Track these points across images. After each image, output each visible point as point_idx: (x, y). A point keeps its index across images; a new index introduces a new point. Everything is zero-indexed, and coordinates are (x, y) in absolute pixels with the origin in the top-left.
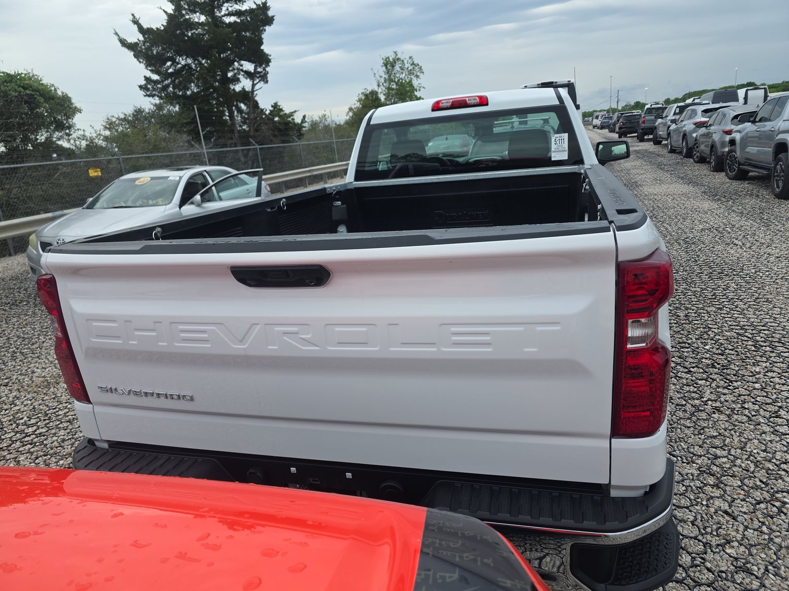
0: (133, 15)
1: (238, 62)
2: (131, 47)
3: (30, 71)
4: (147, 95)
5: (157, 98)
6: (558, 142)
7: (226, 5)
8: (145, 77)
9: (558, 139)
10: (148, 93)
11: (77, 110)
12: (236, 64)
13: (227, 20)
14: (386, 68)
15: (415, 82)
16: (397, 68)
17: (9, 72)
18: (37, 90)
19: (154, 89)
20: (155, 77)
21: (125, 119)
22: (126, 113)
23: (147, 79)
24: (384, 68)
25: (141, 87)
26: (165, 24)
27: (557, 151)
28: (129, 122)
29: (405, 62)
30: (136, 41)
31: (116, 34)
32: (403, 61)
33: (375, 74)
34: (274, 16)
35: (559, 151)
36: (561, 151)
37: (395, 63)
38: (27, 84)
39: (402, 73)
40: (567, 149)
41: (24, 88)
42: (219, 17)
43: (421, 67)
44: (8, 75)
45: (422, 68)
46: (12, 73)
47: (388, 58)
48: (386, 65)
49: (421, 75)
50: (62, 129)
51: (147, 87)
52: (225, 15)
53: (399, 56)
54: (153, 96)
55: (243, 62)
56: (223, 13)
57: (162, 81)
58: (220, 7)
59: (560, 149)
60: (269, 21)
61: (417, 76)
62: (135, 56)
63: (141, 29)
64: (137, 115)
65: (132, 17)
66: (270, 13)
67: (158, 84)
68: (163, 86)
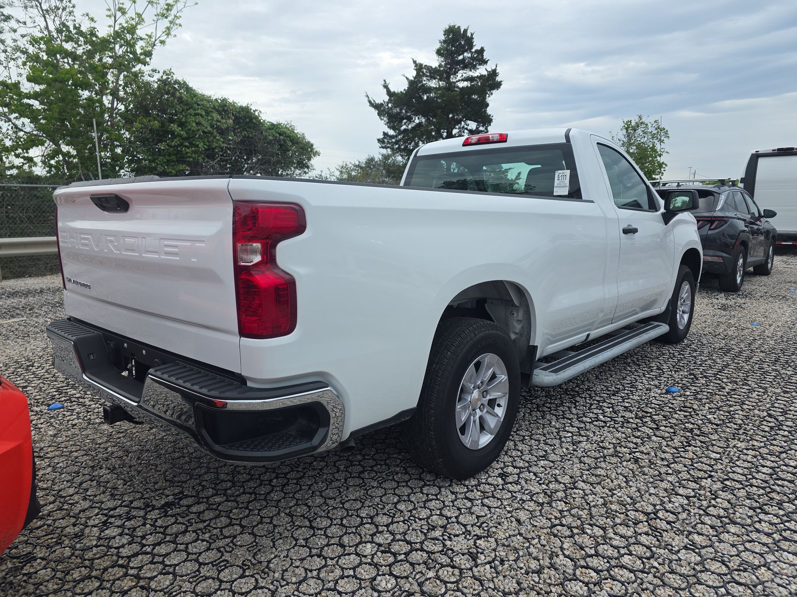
0: (385, 81)
1: (465, 122)
2: (377, 107)
3: (289, 122)
4: (382, 147)
5: (389, 150)
6: (560, 178)
7: (461, 72)
8: (384, 132)
9: (560, 175)
10: (383, 146)
11: (317, 154)
12: (463, 123)
13: (462, 85)
14: (627, 131)
15: (658, 147)
16: (639, 131)
17: (273, 122)
18: (289, 137)
19: (388, 142)
20: (391, 132)
21: (358, 166)
22: (360, 161)
23: (385, 134)
24: (624, 131)
25: (379, 140)
26: (406, 89)
27: (559, 187)
28: (361, 168)
29: (650, 125)
30: (382, 102)
31: (367, 96)
32: (647, 125)
33: (613, 137)
34: (502, 81)
35: (561, 187)
36: (563, 187)
37: (638, 126)
38: (283, 131)
39: (645, 137)
40: (568, 184)
41: (280, 134)
42: (454, 83)
43: (667, 131)
44: (272, 124)
45: (668, 133)
46: (275, 123)
47: (630, 122)
48: (627, 129)
49: (666, 140)
50: (302, 168)
51: (383, 141)
52: (459, 81)
53: (643, 120)
54: (386, 148)
55: (469, 122)
56: (459, 78)
57: (396, 136)
58: (455, 73)
59: (562, 185)
60: (498, 85)
61: (661, 141)
62: (379, 114)
63: (389, 93)
64: (369, 163)
65: (384, 82)
66: (498, 79)
67: (393, 138)
68: (396, 141)
